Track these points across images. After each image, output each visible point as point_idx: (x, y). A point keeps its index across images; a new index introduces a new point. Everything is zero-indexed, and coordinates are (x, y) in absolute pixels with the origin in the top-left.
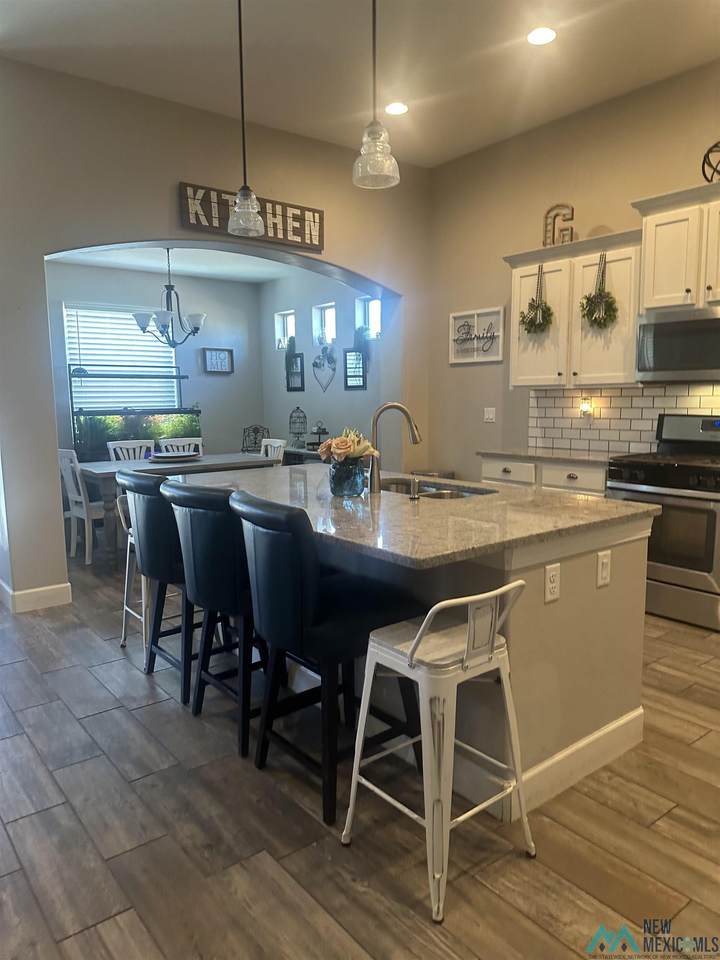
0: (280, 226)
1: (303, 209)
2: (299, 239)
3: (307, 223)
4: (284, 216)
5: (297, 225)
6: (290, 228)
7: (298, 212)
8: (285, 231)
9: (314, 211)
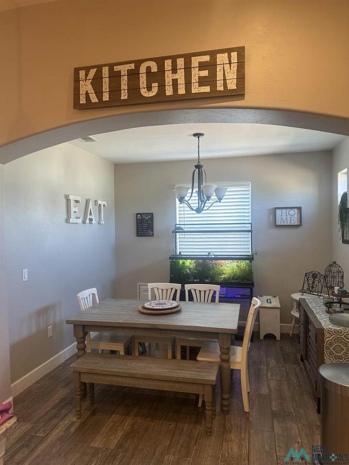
0: (182, 81)
1: (213, 54)
2: (207, 89)
3: (219, 68)
4: (188, 69)
5: (205, 73)
6: (195, 79)
7: (206, 58)
8: (188, 84)
9: (229, 51)
